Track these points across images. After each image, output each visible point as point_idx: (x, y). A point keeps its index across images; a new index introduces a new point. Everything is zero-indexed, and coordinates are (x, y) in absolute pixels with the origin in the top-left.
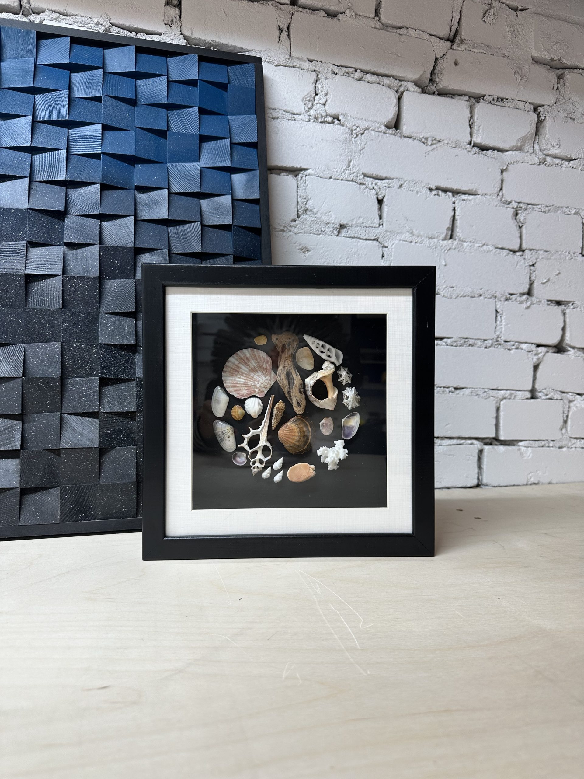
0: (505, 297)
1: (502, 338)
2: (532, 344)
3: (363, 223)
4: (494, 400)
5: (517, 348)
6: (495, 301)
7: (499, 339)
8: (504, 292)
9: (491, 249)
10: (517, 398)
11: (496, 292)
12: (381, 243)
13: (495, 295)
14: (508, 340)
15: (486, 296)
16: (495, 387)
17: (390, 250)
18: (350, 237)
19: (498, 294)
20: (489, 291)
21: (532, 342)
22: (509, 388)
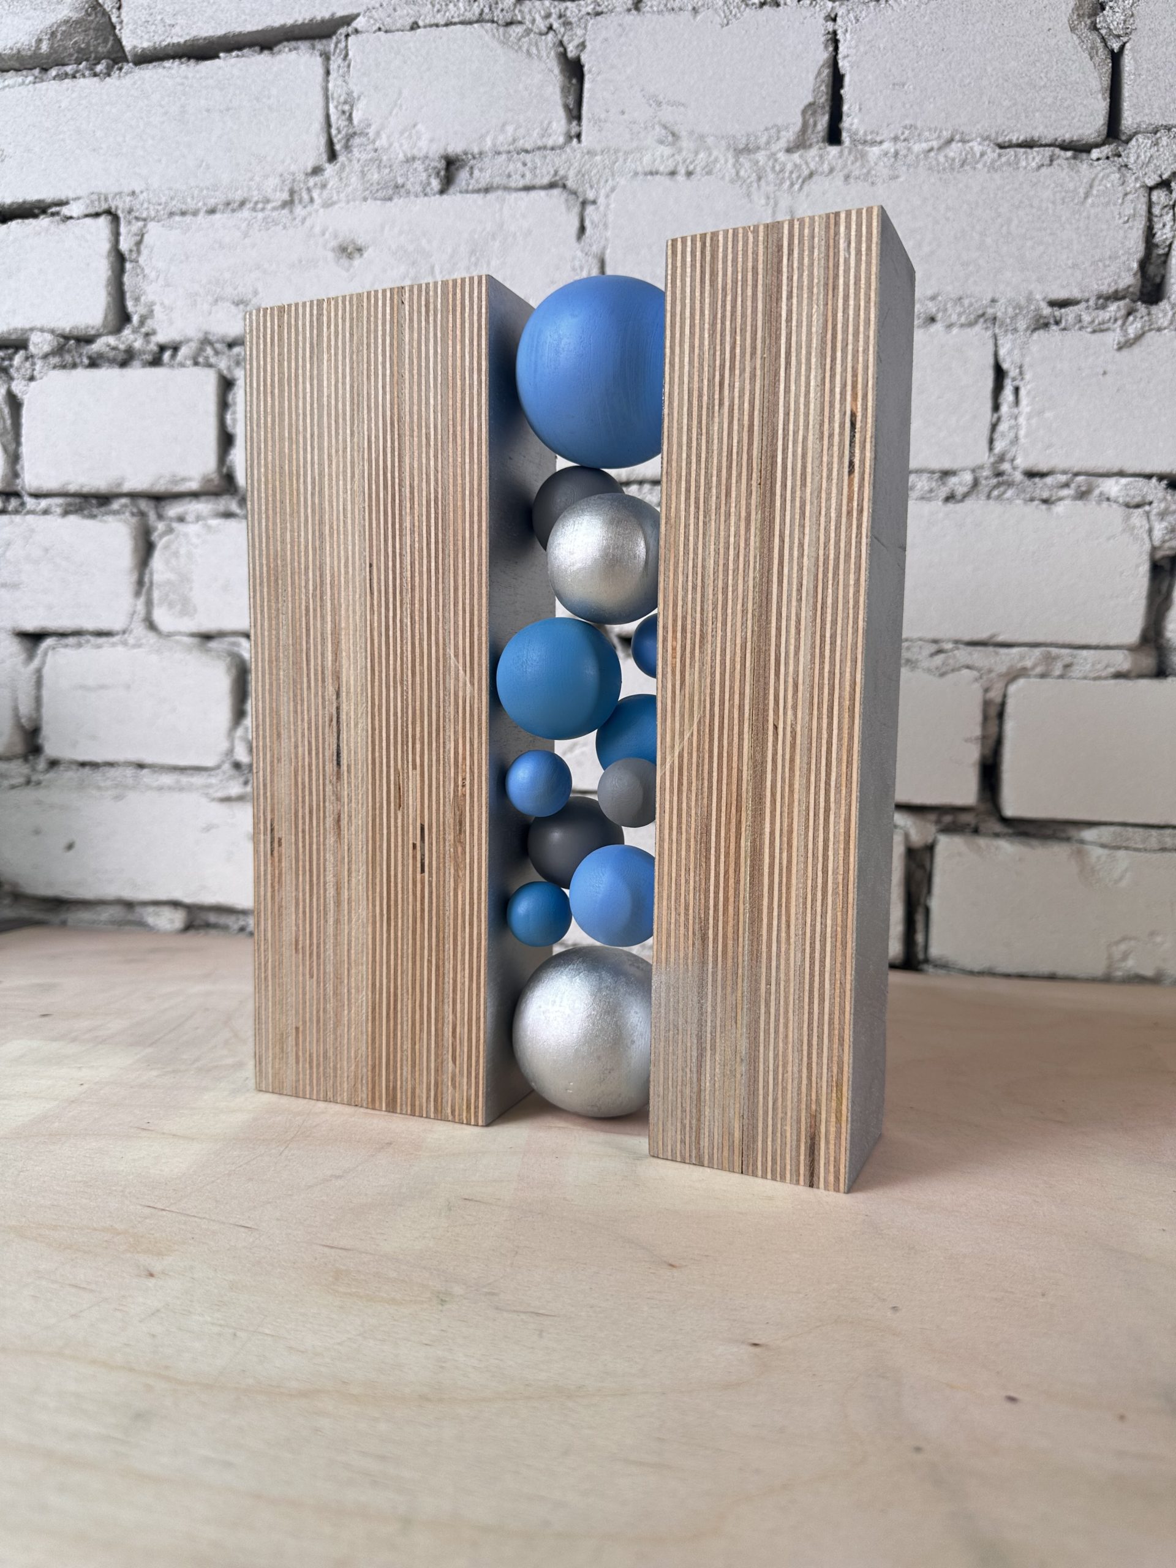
0: (1031, 314)
1: (1018, 461)
2: (1149, 477)
3: (514, 140)
4: (976, 680)
5: (1082, 495)
6: (989, 333)
7: (1006, 466)
8: (1030, 299)
9: (978, 155)
10: (1076, 672)
11: (993, 301)
12: (575, 193)
13: (990, 311)
14: (1043, 467)
15: (954, 318)
16: (983, 635)
17: (602, 208)
18: (478, 191)
19: (999, 310)
20: (966, 302)
21: (1148, 470)
22: (1040, 638)
